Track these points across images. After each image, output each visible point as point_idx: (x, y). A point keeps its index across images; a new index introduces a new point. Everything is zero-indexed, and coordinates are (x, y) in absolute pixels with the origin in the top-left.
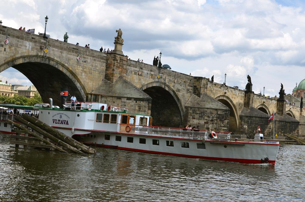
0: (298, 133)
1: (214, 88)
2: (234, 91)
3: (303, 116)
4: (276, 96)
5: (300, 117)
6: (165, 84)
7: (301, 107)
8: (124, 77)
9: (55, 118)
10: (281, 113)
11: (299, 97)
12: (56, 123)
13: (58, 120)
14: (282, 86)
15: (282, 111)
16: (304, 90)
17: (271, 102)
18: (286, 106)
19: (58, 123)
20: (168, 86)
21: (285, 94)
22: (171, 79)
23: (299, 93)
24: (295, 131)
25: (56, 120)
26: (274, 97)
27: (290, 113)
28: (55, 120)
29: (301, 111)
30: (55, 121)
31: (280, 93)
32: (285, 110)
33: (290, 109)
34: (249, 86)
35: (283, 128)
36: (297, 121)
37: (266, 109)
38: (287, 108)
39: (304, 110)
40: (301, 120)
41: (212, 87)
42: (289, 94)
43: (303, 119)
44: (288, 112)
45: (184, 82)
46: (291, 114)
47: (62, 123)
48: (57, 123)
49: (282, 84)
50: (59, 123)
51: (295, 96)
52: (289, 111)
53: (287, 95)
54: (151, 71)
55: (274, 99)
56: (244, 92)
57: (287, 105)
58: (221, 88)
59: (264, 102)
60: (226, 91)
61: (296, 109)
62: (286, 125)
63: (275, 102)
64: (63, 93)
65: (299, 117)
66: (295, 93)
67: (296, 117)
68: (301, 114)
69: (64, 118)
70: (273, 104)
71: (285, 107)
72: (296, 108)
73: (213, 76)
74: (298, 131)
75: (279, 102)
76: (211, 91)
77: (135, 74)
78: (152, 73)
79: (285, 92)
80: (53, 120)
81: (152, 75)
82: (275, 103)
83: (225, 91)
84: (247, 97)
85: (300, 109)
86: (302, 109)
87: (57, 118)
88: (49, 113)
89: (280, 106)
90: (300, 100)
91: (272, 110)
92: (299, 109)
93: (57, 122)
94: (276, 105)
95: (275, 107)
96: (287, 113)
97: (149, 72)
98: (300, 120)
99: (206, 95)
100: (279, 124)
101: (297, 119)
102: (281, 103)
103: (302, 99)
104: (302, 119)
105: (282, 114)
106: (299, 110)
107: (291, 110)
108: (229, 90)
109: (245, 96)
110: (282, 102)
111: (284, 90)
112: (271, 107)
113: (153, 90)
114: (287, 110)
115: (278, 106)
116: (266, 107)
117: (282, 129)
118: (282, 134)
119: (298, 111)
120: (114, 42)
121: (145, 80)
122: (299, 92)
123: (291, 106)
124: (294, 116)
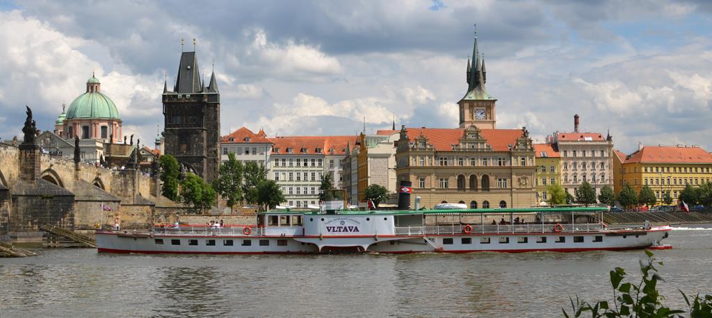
0: (72, 220)
3: (83, 181)
4: (15, 138)
5: (75, 184)
7: (77, 160)
10: (29, 176)
11: (71, 137)
14: (29, 113)
15: (32, 171)
16: (81, 120)
17: (4, 152)
18: (42, 160)
21: (37, 132)
23: (70, 128)
24: (64, 217)
26: (12, 139)
27: (53, 176)
29: (77, 169)
31: (24, 130)
32: (39, 170)
33: (52, 165)
35: (35, 213)
36: (70, 193)
38: (45, 163)
39: (83, 167)
40: (77, 189)
42: (48, 132)
43: (83, 188)
44: (47, 174)
46: (55, 178)
49: (28, 109)
51: (61, 136)
52: (49, 170)
53: (41, 133)
55: (13, 145)
57: (42, 158)
61: (64, 164)
62: (45, 205)
63: (14, 152)
65: (72, 183)
66: (61, 129)
67: (65, 183)
68: (76, 177)
70: (11, 157)
71: (40, 162)
72: (65, 162)
74: (72, 216)
75: (23, 152)
79: (37, 127)
82: (14, 154)
85: (73, 164)
86: (79, 164)
89: (26, 161)
90: (74, 142)
91: (9, 171)
92: (71, 164)
94: (17, 158)
95: (14, 163)
96: (44, 175)
98: (74, 190)
100: (27, 202)
101: (67, 188)
102: (28, 154)
103: (77, 141)
104: (80, 187)
105: (33, 179)
106: (73, 168)
107: (52, 168)
110: (32, 150)
111: (34, 122)
112: (5, 163)
114: (43, 168)
115: (23, 161)
117: (35, 215)
118: (36, 227)
119: (71, 171)
122: (70, 124)
123: (53, 160)
124: (60, 181)
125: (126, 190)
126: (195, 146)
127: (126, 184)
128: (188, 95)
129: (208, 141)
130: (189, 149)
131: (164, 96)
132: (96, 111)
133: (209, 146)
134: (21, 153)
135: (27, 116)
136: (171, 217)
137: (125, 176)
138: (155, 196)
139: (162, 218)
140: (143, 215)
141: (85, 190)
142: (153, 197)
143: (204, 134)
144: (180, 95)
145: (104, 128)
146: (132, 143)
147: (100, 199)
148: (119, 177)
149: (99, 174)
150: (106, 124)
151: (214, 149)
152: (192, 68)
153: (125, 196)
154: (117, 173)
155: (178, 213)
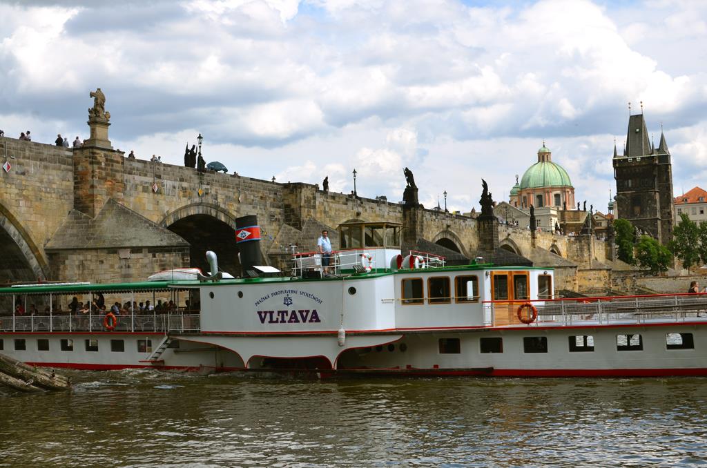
1: (331, 204)
2: (378, 208)
3: (539, 248)
4: (473, 211)
5: (533, 252)
6: (217, 207)
7: (533, 228)
8: (119, 199)
9: (265, 306)
10: (488, 246)
11: (526, 207)
12: (271, 321)
13: (279, 312)
14: (485, 186)
15: (491, 241)
16: (535, 190)
17: (463, 224)
18: (499, 230)
19: (280, 319)
20: (224, 211)
21: (494, 204)
22: (231, 194)
23: (525, 197)
25: (271, 313)
26: (470, 212)
27: (510, 245)
28: (266, 313)
29: (534, 237)
30: (268, 315)
31: (481, 202)
32: (498, 240)
33: (509, 235)
34: (411, 192)
36: (528, 260)
37: (454, 240)
38: (502, 234)
39: (539, 235)
40: (534, 257)
41: (325, 204)
42: (503, 203)
43: (540, 256)
44: (505, 243)
45: (262, 198)
46: (512, 247)
47: (294, 318)
48: (277, 322)
49: (484, 182)
50: (283, 321)
51: (516, 205)
52: (507, 239)
53: (497, 204)
54: (182, 180)
55: (471, 218)
56: (400, 209)
57: (499, 228)
58: (347, 204)
59: (448, 226)
60: (360, 210)
61: (521, 233)
63: (472, 224)
64: (248, 234)
65: (530, 251)
66: (516, 199)
67: (523, 252)
68: (533, 245)
69: (300, 303)
70: (470, 228)
71: (498, 232)
72: (521, 231)
73: (327, 178)
75: (482, 223)
76: (325, 212)
77: (145, 190)
78: (185, 185)
79: (494, 199)
80: (260, 313)
81: (184, 190)
82: (473, 226)
83: (356, 210)
84: (408, 219)
85: (530, 232)
86: (536, 232)
87: (276, 304)
88: (240, 295)
89: (485, 232)
90: (529, 212)
91: (469, 242)
92: (528, 233)
93: (274, 319)
94: (476, 229)
95: (473, 235)
96: (502, 244)
97: (177, 184)
98: (532, 257)
99: (314, 222)
101: (525, 256)
102: (486, 225)
103: (532, 210)
104: (537, 255)
105: (493, 249)
106: (529, 236)
107: (510, 237)
108: (367, 207)
109: (404, 216)
110: (490, 221)
111: (490, 194)
112: (465, 235)
113: (191, 225)
114: (501, 238)
115: (482, 232)
116: (454, 236)
119: (527, 239)
120: (88, 120)
121: (170, 204)
122: (524, 194)
123: (510, 229)
124: (518, 250)
125: (582, 255)
126: (648, 209)
127: (582, 249)
128: (638, 159)
129: (661, 203)
130: (642, 212)
131: (614, 161)
132: (548, 180)
133: (662, 208)
134: (480, 225)
135: (483, 188)
136: (628, 280)
137: (580, 242)
138: (612, 260)
139: (619, 281)
140: (600, 279)
141: (541, 258)
142: (609, 262)
143: (657, 196)
144: (630, 159)
145: (557, 196)
146: (585, 209)
147: (557, 265)
148: (574, 243)
149: (555, 241)
150: (558, 192)
151: (668, 210)
152: (641, 130)
153: (581, 262)
154: (573, 239)
155: (634, 276)
